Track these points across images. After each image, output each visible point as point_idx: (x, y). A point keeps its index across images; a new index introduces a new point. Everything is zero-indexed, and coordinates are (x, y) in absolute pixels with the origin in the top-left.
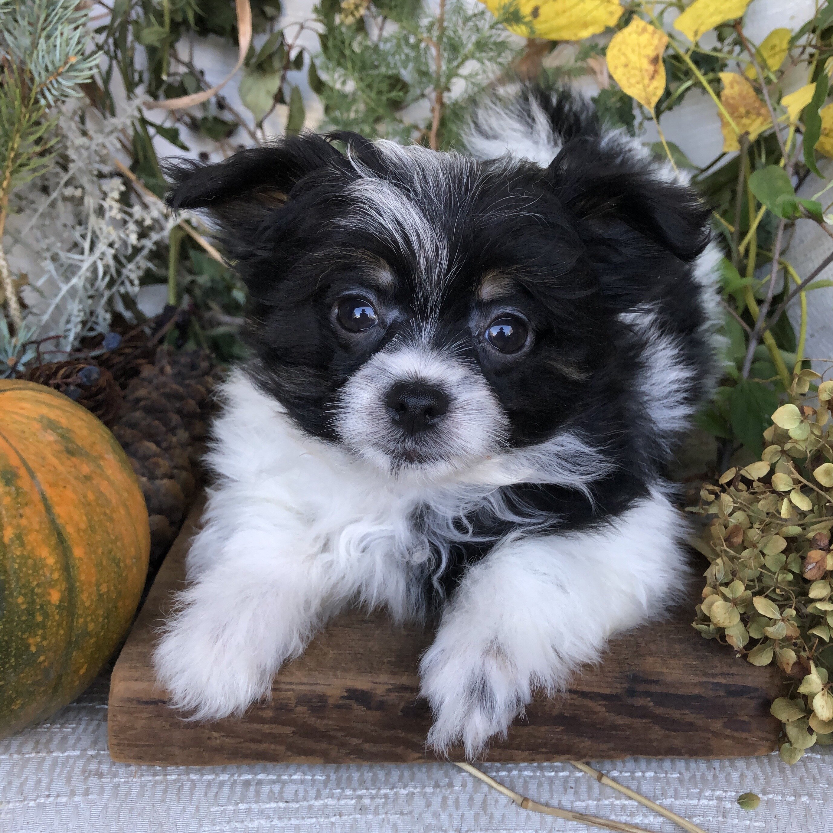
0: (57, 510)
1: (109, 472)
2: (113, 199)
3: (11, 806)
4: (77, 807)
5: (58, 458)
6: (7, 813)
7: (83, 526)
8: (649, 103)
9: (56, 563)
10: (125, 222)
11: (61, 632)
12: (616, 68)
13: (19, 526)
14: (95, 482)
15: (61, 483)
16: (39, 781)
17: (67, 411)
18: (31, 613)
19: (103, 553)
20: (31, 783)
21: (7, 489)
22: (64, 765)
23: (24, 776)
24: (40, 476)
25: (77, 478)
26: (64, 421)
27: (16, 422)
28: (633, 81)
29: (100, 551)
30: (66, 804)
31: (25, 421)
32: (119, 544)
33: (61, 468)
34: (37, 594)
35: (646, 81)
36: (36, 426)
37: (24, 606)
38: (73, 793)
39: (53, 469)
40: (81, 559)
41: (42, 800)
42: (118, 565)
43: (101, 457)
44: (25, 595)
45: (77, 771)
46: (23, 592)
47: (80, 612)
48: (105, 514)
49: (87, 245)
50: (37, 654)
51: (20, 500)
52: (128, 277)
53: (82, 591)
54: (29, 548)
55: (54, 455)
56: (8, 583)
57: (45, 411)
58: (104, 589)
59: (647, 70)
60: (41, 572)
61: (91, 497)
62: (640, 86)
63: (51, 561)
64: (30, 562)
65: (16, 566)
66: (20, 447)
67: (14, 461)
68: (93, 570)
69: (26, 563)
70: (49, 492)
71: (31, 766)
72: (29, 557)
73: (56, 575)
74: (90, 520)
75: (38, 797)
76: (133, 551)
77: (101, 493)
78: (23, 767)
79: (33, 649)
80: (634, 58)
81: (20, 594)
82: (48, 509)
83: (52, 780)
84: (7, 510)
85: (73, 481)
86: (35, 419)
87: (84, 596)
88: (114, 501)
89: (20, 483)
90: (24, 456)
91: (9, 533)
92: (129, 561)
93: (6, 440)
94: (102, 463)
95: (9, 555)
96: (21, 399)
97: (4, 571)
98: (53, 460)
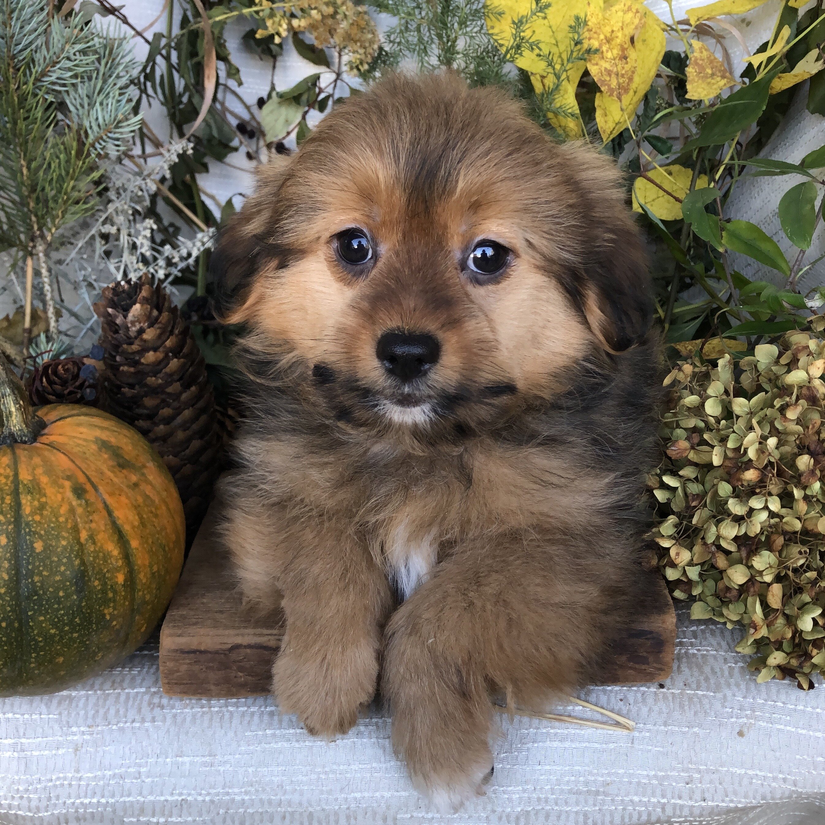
0: (116, 514)
1: (151, 478)
3: (99, 728)
4: (147, 730)
5: (113, 472)
6: (97, 734)
7: (136, 523)
9: (119, 554)
11: (127, 603)
13: (90, 528)
14: (141, 487)
15: (117, 492)
16: (118, 711)
17: (115, 431)
18: (104, 592)
19: (152, 542)
20: (112, 711)
21: (79, 502)
22: (134, 699)
23: (107, 707)
24: (101, 489)
25: (128, 486)
26: (113, 440)
27: (78, 445)
29: (150, 541)
30: (139, 728)
31: (85, 444)
32: (163, 533)
33: (115, 480)
34: (107, 578)
36: (94, 447)
37: (99, 588)
38: (143, 720)
39: (110, 481)
40: (137, 549)
41: (122, 725)
42: (164, 550)
43: (144, 466)
44: (99, 580)
45: (145, 704)
46: (98, 577)
47: (139, 587)
48: (152, 512)
49: (119, 276)
50: (111, 620)
51: (89, 509)
53: (139, 572)
54: (99, 544)
55: (109, 470)
56: (87, 571)
57: (98, 433)
58: (155, 568)
60: (109, 562)
61: (140, 500)
63: (116, 552)
64: (101, 554)
65: (91, 559)
66: (83, 466)
67: (82, 479)
68: (147, 556)
69: (98, 556)
70: (110, 501)
71: (111, 700)
72: (100, 552)
73: (120, 563)
74: (141, 518)
75: (118, 722)
76: (173, 537)
77: (147, 496)
78: (105, 700)
79: (108, 617)
81: (96, 579)
82: (110, 513)
83: (127, 710)
84: (80, 518)
85: (125, 489)
86: (92, 441)
87: (141, 576)
88: (157, 501)
89: (88, 496)
90: (88, 473)
91: (84, 535)
92: (171, 545)
93: (73, 462)
94: (145, 471)
95: (86, 551)
96: (79, 425)
97: (83, 563)
98: (109, 474)
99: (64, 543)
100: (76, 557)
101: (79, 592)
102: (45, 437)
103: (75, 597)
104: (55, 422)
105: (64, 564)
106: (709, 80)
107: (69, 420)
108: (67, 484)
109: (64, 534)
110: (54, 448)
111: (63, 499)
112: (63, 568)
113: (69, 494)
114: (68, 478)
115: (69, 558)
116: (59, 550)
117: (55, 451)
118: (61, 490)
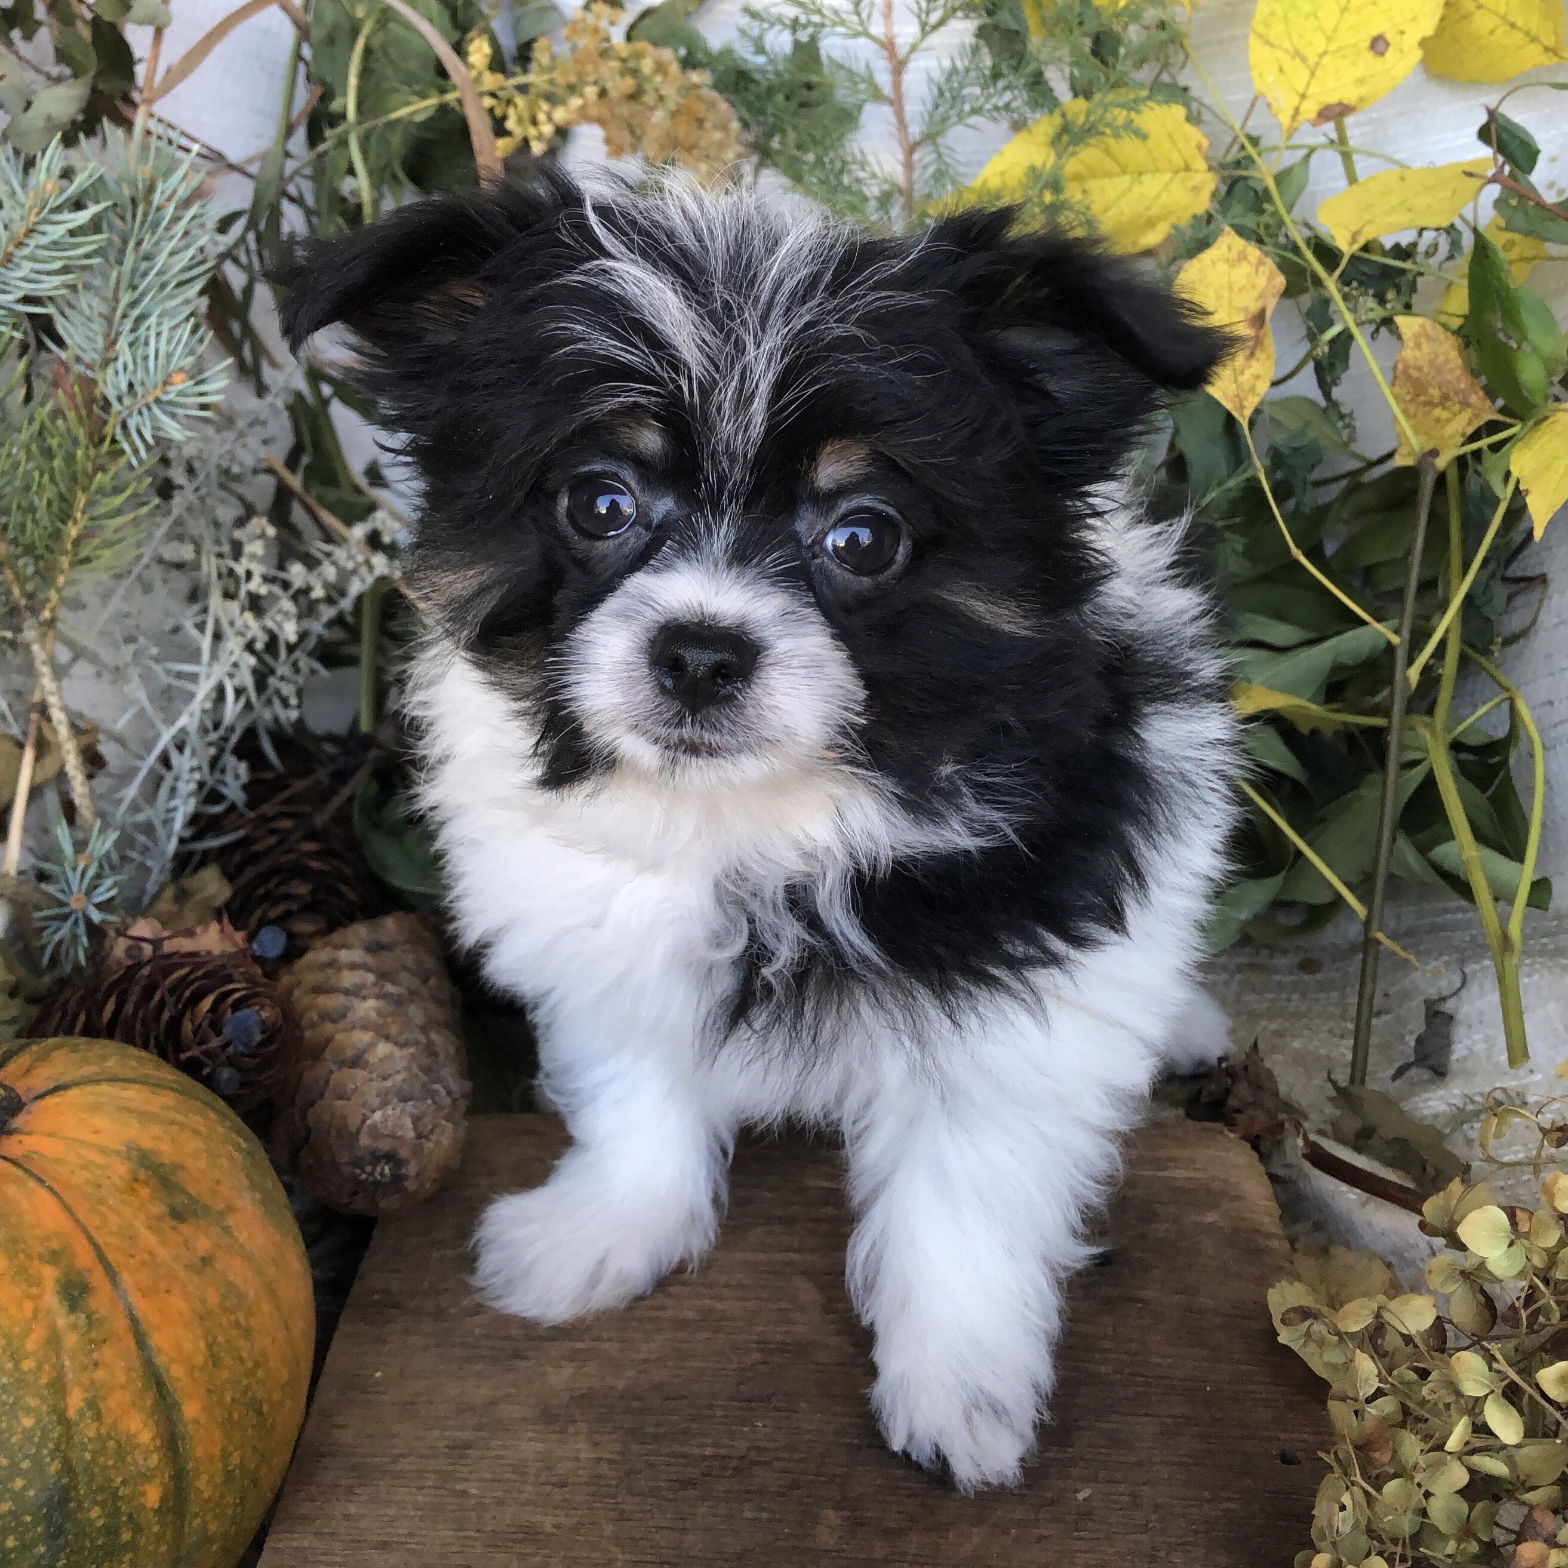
0: (158, 1340)
1: (243, 1236)
2: (253, 556)
5: (158, 1232)
7: (199, 1360)
9: (153, 1439)
11: (164, 1548)
13: (92, 1382)
14: (219, 1266)
15: (163, 1286)
17: (173, 1122)
18: (111, 1531)
19: (233, 1400)
21: (73, 1318)
24: (126, 1279)
25: (189, 1267)
26: (164, 1148)
27: (86, 1166)
29: (228, 1399)
31: (101, 1160)
32: (260, 1373)
33: (162, 1253)
34: (122, 1498)
36: (122, 1169)
37: (100, 1523)
39: (147, 1257)
40: (196, 1421)
42: (259, 1412)
43: (230, 1209)
44: (102, 1504)
46: (99, 1498)
47: (195, 1509)
48: (237, 1325)
49: (206, 644)
51: (93, 1335)
52: (278, 691)
53: (198, 1476)
54: (108, 1420)
55: (149, 1229)
56: (76, 1488)
57: (133, 1130)
58: (235, 1460)
60: (129, 1459)
61: (213, 1297)
63: (146, 1436)
64: (111, 1444)
65: (88, 1456)
66: (92, 1222)
67: (84, 1257)
68: (218, 1435)
69: (104, 1448)
70: (142, 1307)
72: (110, 1438)
73: (154, 1460)
74: (210, 1346)
76: (284, 1375)
77: (230, 1286)
81: (95, 1503)
82: (141, 1342)
84: (72, 1358)
85: (182, 1274)
86: (118, 1153)
87: (202, 1483)
88: (252, 1294)
89: (93, 1303)
90: (99, 1239)
91: (76, 1400)
92: (276, 1396)
93: (68, 1209)
94: (231, 1221)
95: (77, 1439)
96: (95, 1108)
97: (68, 1468)
98: (149, 1238)
99: (28, 1422)
100: (53, 1454)
101: (54, 1535)
102: (15, 1138)
103: (42, 1549)
104: (41, 1097)
105: (24, 1474)
107: (73, 1093)
108: (50, 1274)
109: (32, 1402)
110: (31, 1174)
111: (36, 1312)
112: (19, 1483)
113: (52, 1300)
114: (54, 1257)
115: (37, 1460)
116: (14, 1439)
117: (32, 1184)
118: (34, 1291)
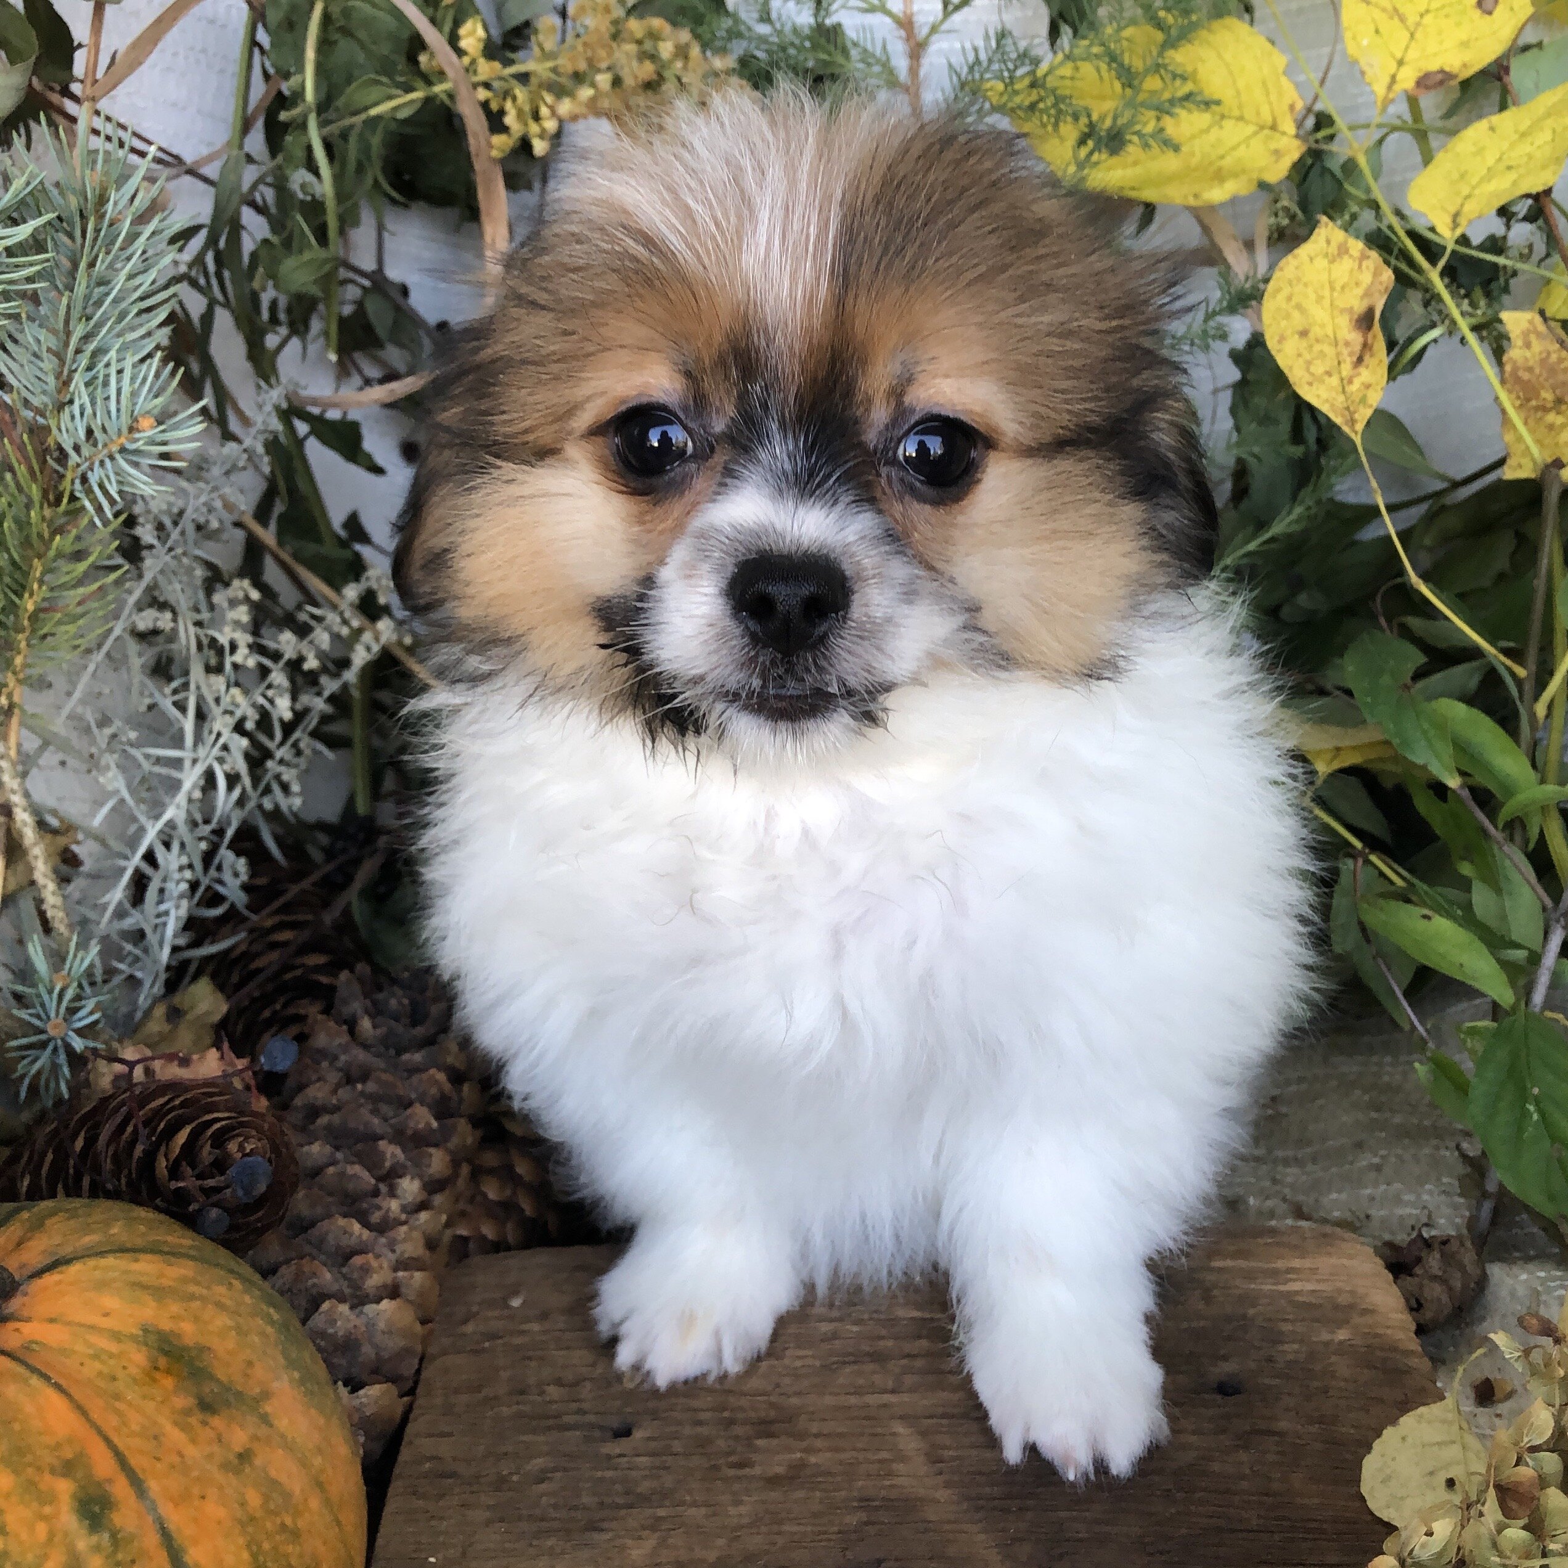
0: (192, 1554)
1: (283, 1424)
2: (237, 623)
5: (185, 1428)
8: (1352, 422)
10: (264, 672)
12: (1282, 339)
14: (258, 1462)
15: (196, 1491)
17: (192, 1297)
21: (94, 1539)
24: (154, 1486)
25: (225, 1466)
26: (186, 1328)
27: (96, 1355)
28: (1319, 368)
31: (113, 1347)
33: (192, 1452)
35: (1346, 369)
36: (138, 1356)
39: (177, 1459)
43: (266, 1395)
48: (283, 1528)
49: (189, 725)
51: (120, 1556)
52: (278, 777)
55: (176, 1424)
57: (149, 1309)
59: (1347, 344)
61: (254, 1499)
62: (1334, 381)
66: (110, 1422)
67: (103, 1465)
70: (175, 1519)
74: (255, 1556)
77: (274, 1483)
80: (1320, 314)
82: (175, 1558)
85: (219, 1477)
86: (133, 1338)
88: (297, 1491)
89: (117, 1519)
90: (119, 1442)
93: (82, 1410)
94: (268, 1408)
96: (102, 1285)
98: (175, 1435)
102: (11, 1325)
104: (39, 1274)
106: (1551, 417)
107: (75, 1269)
108: (65, 1488)
110: (34, 1370)
111: (51, 1536)
113: (69, 1520)
114: (67, 1468)
117: (35, 1381)
118: (47, 1510)
